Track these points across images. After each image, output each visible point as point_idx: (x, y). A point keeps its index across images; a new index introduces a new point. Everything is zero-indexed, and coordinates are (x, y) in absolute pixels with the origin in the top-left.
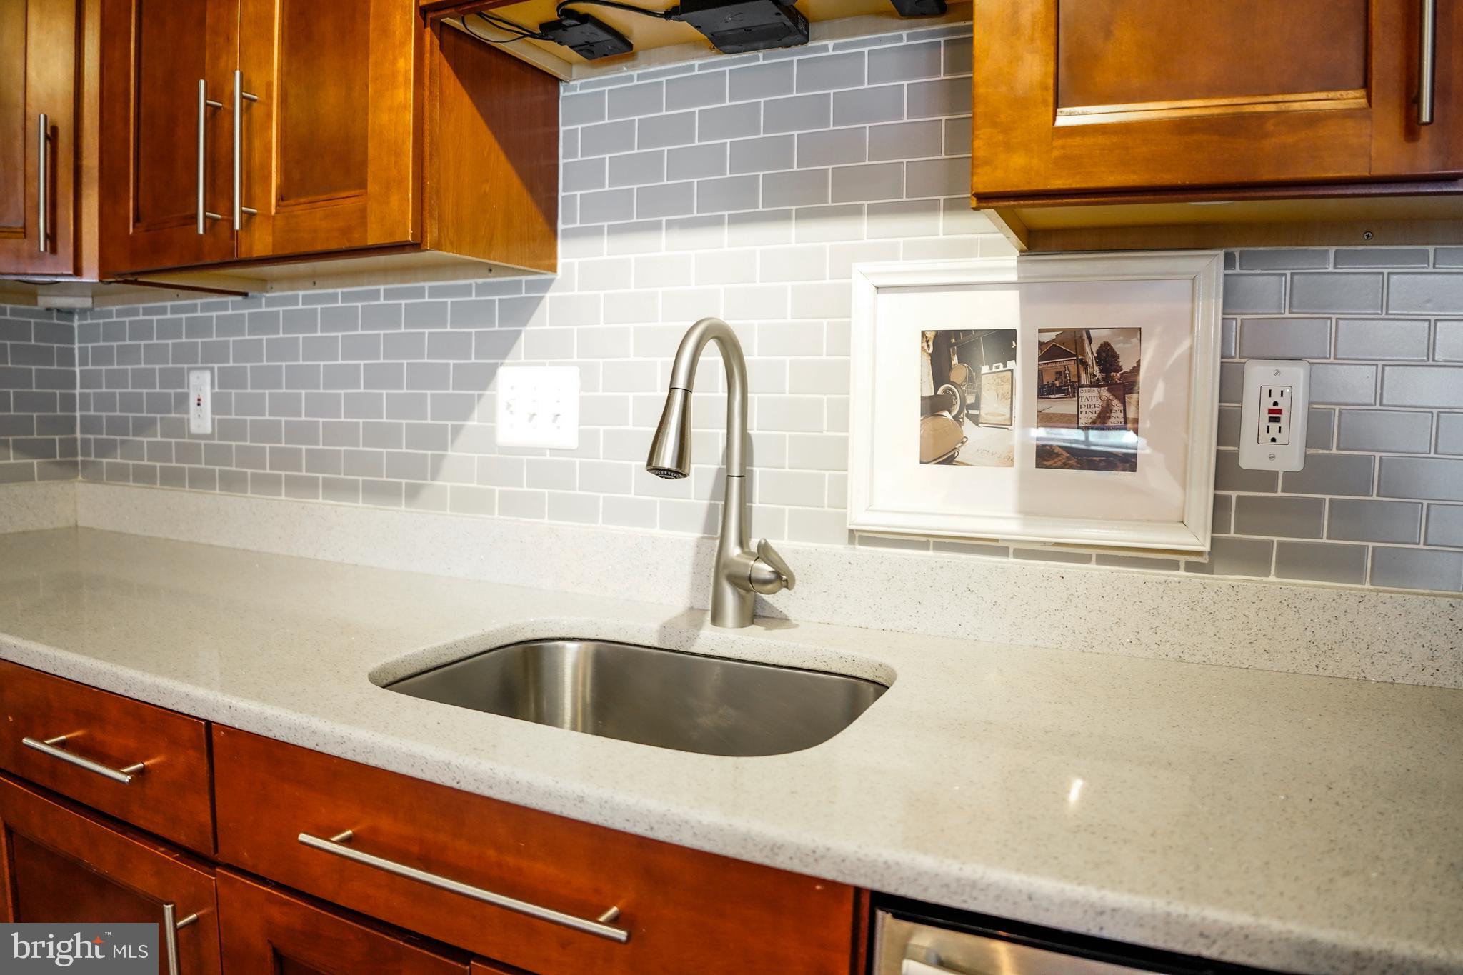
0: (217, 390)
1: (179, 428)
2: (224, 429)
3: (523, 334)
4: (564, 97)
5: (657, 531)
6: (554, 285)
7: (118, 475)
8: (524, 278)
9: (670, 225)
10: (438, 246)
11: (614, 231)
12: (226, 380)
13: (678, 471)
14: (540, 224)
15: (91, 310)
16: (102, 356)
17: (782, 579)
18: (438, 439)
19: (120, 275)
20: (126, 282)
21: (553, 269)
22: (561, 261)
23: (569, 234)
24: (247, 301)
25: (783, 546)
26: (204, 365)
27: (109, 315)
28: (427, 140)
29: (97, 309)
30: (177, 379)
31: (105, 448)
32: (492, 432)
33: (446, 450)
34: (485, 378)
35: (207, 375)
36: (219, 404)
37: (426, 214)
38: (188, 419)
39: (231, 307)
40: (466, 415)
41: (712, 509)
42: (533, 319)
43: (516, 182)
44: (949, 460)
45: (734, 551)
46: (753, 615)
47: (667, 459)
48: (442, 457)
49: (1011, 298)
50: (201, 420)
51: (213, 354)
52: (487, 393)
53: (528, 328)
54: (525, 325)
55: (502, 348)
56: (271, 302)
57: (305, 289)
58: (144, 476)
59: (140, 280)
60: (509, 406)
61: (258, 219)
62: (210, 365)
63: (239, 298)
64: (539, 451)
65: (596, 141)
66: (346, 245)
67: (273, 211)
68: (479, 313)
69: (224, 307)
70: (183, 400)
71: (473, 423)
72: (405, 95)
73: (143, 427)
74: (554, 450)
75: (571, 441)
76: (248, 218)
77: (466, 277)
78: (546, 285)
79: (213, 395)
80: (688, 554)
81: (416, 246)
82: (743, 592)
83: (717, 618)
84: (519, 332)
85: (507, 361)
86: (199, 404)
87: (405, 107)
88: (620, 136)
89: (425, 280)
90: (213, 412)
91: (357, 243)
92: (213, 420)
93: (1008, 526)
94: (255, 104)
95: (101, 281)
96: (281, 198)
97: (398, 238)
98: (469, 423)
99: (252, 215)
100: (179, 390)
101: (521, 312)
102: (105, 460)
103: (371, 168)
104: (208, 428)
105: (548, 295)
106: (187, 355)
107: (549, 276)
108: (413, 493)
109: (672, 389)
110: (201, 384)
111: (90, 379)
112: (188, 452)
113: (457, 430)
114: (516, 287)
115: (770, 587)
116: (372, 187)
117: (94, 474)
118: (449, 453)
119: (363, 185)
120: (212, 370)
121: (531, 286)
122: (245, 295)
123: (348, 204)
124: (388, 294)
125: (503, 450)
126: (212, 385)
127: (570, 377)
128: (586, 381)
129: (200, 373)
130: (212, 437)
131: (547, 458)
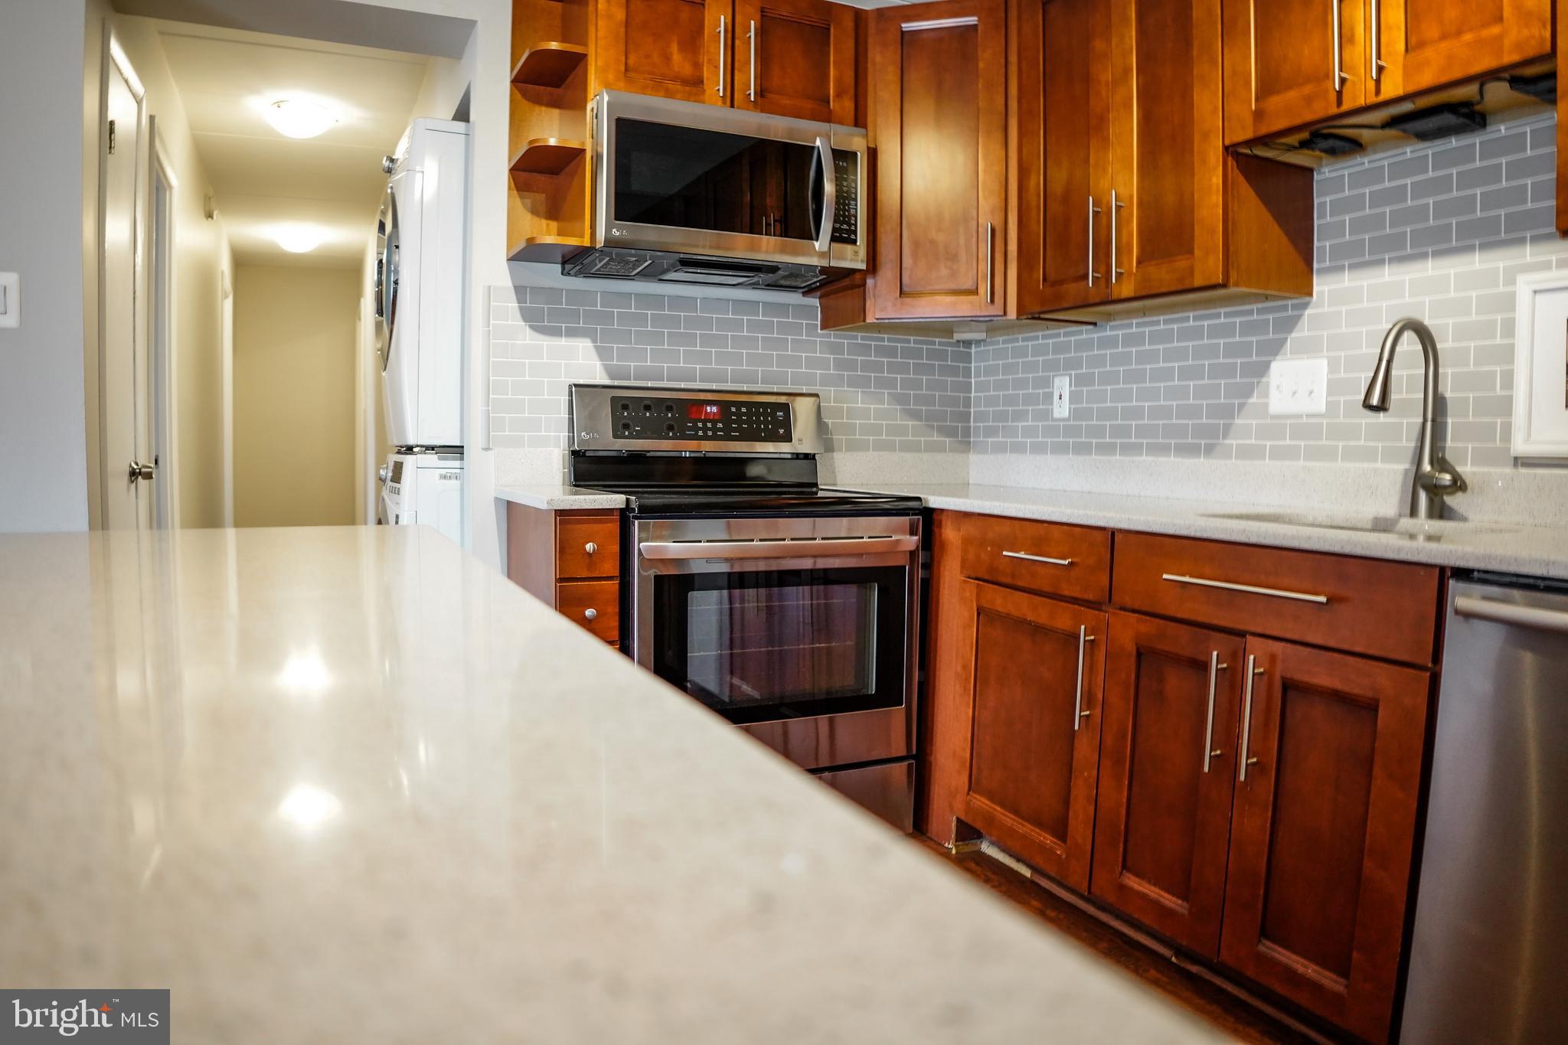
0: (1073, 388)
1: (1047, 415)
2: (1076, 414)
3: (1289, 339)
4: (1317, 181)
5: (1379, 465)
6: (1311, 305)
7: (1000, 449)
8: (1290, 302)
9: (1391, 260)
10: (1237, 285)
11: (1352, 267)
12: (1080, 381)
13: (1382, 407)
14: (1301, 265)
15: (984, 341)
16: (991, 371)
17: (1459, 485)
18: (1228, 413)
19: (1031, 314)
20: (1034, 318)
21: (1310, 294)
22: (1316, 289)
23: (1324, 271)
24: (1097, 328)
25: (1465, 470)
26: (1065, 373)
27: (998, 343)
28: (1230, 224)
29: (988, 340)
30: (1047, 383)
31: (991, 432)
32: (1266, 405)
33: (1234, 419)
34: (1263, 369)
35: (1067, 379)
36: (1074, 398)
37: (1230, 267)
38: (1052, 409)
39: (1086, 334)
40: (1249, 395)
41: (1416, 447)
42: (1297, 328)
43: (1285, 240)
45: (1427, 467)
46: (1439, 511)
47: (1375, 400)
48: (1231, 424)
50: (1062, 409)
51: (1071, 365)
52: (1264, 380)
53: (1294, 335)
54: (1290, 331)
55: (1274, 349)
56: (1112, 328)
57: (1137, 317)
58: (1018, 448)
59: (1042, 316)
60: (1278, 387)
61: (1125, 276)
62: (1069, 372)
63: (1090, 327)
64: (1299, 416)
65: (1339, 207)
66: (1181, 287)
67: (1134, 271)
68: (1260, 327)
69: (1081, 332)
70: (1049, 397)
71: (1253, 400)
72: (1217, 198)
73: (1019, 416)
74: (1309, 415)
75: (1322, 408)
76: (1119, 275)
77: (1250, 303)
78: (1305, 306)
79: (1071, 392)
80: (1399, 478)
81: (1224, 286)
82: (1432, 496)
83: (1413, 512)
84: (1286, 339)
85: (1278, 357)
86: (1060, 398)
87: (1218, 206)
88: (1357, 203)
89: (1221, 307)
90: (1070, 403)
91: (1187, 286)
92: (1070, 409)
94: (1122, 209)
95: (1017, 318)
96: (1139, 262)
97: (1213, 281)
98: (1251, 401)
99: (1121, 274)
100: (1046, 390)
101: (1289, 325)
102: (990, 440)
103: (1196, 242)
104: (1066, 414)
105: (1308, 312)
106: (1054, 367)
107: (1307, 299)
108: (1209, 450)
109: (1380, 360)
110: (1062, 385)
111: (983, 387)
112: (1052, 431)
113: (1241, 406)
114: (1285, 308)
115: (1449, 490)
116: (1197, 252)
117: (983, 450)
118: (1237, 421)
119: (1191, 252)
120: (1070, 375)
121: (1294, 307)
122: (1095, 324)
123: (1182, 263)
124: (1195, 318)
125: (1274, 417)
126: (1070, 385)
127: (1321, 365)
128: (1333, 367)
129: (1062, 378)
130: (1068, 419)
131: (1305, 419)
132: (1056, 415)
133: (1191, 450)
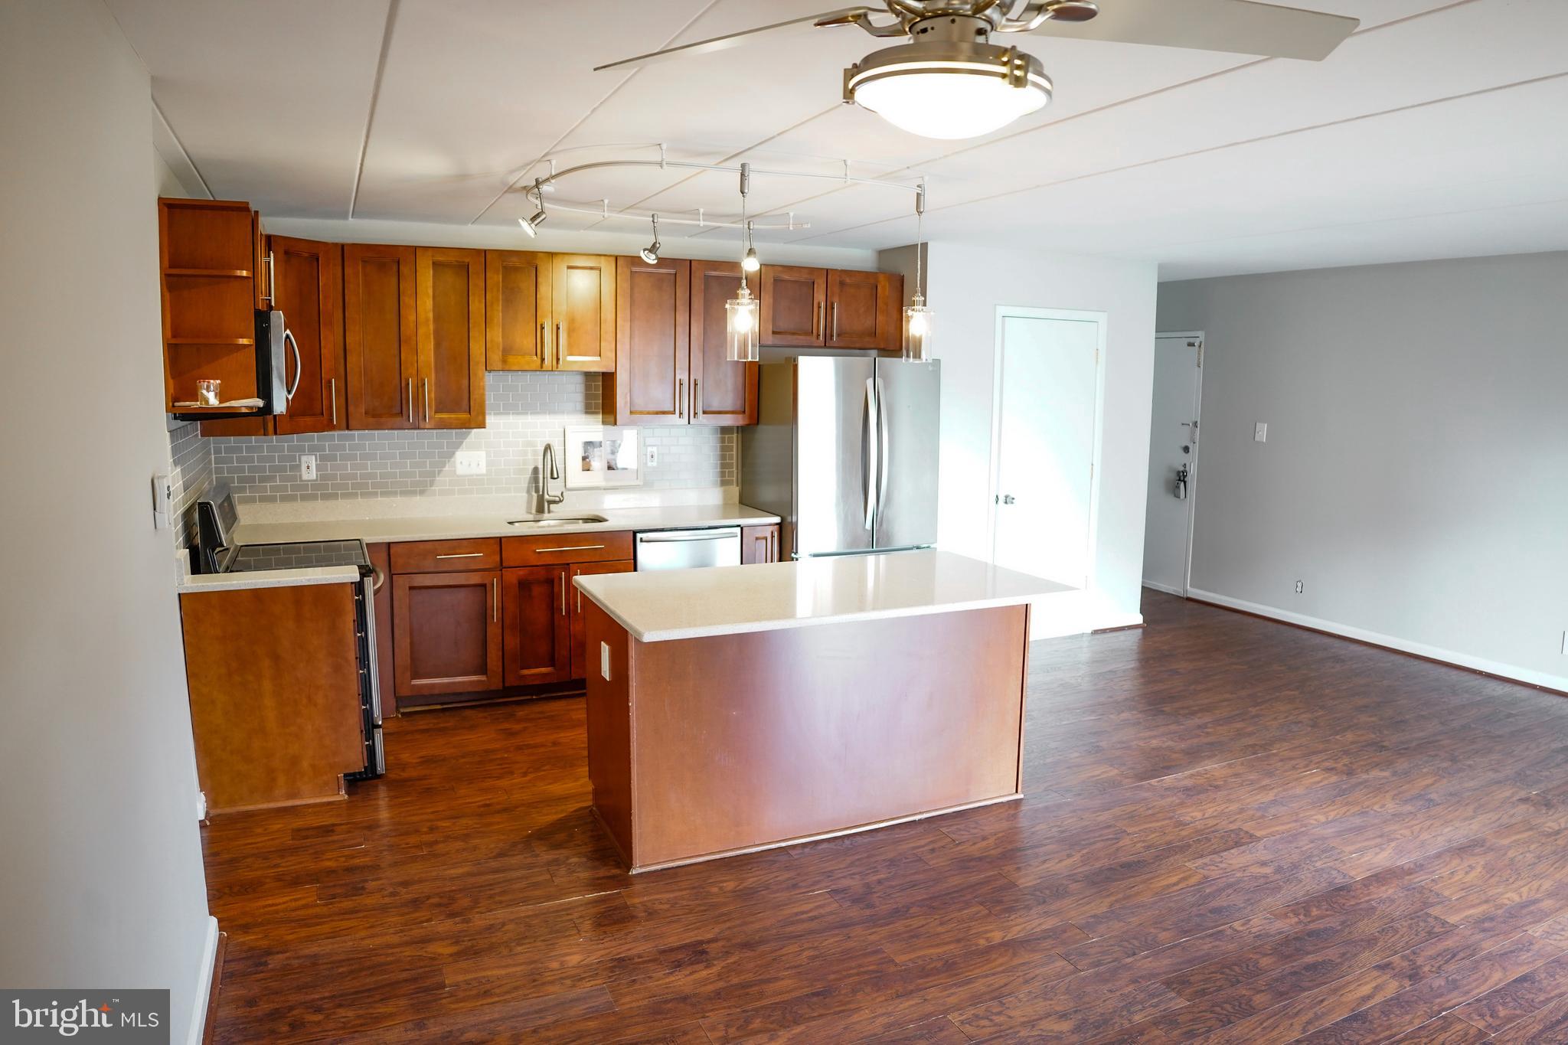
0: (318, 462)
1: (298, 478)
2: (323, 477)
3: (464, 443)
4: (485, 384)
9: (513, 413)
12: (323, 458)
18: (432, 475)
26: (310, 453)
30: (294, 459)
32: (455, 471)
33: (435, 477)
34: (451, 455)
35: (314, 457)
36: (321, 468)
38: (302, 474)
40: (444, 466)
42: (469, 437)
44: (589, 470)
48: (434, 480)
49: (601, 434)
50: (310, 474)
51: (312, 450)
52: (452, 459)
53: (467, 440)
54: (465, 438)
55: (458, 446)
60: (461, 463)
62: (314, 453)
64: (472, 475)
65: (489, 393)
70: (296, 467)
71: (447, 468)
74: (477, 475)
75: (484, 472)
79: (317, 465)
80: (525, 499)
84: (462, 442)
85: (459, 450)
86: (308, 468)
90: (317, 471)
92: (317, 475)
93: (603, 484)
98: (445, 469)
100: (295, 463)
104: (314, 477)
106: (299, 450)
108: (422, 493)
110: (309, 460)
112: (304, 485)
113: (439, 472)
118: (437, 478)
119: (469, 412)
120: (316, 455)
125: (458, 476)
126: (316, 460)
127: (483, 454)
128: (488, 455)
129: (310, 456)
130: (316, 480)
131: (475, 477)
132: (305, 477)
133: (413, 493)
